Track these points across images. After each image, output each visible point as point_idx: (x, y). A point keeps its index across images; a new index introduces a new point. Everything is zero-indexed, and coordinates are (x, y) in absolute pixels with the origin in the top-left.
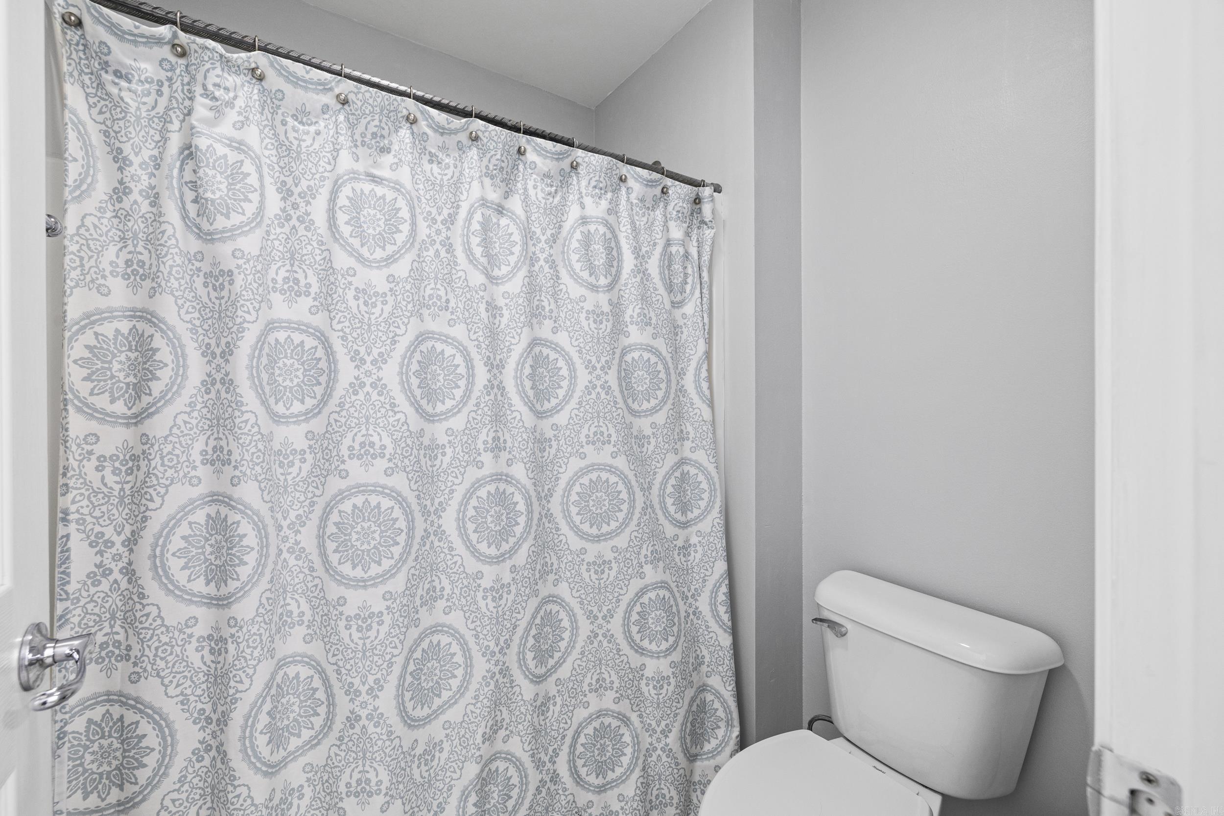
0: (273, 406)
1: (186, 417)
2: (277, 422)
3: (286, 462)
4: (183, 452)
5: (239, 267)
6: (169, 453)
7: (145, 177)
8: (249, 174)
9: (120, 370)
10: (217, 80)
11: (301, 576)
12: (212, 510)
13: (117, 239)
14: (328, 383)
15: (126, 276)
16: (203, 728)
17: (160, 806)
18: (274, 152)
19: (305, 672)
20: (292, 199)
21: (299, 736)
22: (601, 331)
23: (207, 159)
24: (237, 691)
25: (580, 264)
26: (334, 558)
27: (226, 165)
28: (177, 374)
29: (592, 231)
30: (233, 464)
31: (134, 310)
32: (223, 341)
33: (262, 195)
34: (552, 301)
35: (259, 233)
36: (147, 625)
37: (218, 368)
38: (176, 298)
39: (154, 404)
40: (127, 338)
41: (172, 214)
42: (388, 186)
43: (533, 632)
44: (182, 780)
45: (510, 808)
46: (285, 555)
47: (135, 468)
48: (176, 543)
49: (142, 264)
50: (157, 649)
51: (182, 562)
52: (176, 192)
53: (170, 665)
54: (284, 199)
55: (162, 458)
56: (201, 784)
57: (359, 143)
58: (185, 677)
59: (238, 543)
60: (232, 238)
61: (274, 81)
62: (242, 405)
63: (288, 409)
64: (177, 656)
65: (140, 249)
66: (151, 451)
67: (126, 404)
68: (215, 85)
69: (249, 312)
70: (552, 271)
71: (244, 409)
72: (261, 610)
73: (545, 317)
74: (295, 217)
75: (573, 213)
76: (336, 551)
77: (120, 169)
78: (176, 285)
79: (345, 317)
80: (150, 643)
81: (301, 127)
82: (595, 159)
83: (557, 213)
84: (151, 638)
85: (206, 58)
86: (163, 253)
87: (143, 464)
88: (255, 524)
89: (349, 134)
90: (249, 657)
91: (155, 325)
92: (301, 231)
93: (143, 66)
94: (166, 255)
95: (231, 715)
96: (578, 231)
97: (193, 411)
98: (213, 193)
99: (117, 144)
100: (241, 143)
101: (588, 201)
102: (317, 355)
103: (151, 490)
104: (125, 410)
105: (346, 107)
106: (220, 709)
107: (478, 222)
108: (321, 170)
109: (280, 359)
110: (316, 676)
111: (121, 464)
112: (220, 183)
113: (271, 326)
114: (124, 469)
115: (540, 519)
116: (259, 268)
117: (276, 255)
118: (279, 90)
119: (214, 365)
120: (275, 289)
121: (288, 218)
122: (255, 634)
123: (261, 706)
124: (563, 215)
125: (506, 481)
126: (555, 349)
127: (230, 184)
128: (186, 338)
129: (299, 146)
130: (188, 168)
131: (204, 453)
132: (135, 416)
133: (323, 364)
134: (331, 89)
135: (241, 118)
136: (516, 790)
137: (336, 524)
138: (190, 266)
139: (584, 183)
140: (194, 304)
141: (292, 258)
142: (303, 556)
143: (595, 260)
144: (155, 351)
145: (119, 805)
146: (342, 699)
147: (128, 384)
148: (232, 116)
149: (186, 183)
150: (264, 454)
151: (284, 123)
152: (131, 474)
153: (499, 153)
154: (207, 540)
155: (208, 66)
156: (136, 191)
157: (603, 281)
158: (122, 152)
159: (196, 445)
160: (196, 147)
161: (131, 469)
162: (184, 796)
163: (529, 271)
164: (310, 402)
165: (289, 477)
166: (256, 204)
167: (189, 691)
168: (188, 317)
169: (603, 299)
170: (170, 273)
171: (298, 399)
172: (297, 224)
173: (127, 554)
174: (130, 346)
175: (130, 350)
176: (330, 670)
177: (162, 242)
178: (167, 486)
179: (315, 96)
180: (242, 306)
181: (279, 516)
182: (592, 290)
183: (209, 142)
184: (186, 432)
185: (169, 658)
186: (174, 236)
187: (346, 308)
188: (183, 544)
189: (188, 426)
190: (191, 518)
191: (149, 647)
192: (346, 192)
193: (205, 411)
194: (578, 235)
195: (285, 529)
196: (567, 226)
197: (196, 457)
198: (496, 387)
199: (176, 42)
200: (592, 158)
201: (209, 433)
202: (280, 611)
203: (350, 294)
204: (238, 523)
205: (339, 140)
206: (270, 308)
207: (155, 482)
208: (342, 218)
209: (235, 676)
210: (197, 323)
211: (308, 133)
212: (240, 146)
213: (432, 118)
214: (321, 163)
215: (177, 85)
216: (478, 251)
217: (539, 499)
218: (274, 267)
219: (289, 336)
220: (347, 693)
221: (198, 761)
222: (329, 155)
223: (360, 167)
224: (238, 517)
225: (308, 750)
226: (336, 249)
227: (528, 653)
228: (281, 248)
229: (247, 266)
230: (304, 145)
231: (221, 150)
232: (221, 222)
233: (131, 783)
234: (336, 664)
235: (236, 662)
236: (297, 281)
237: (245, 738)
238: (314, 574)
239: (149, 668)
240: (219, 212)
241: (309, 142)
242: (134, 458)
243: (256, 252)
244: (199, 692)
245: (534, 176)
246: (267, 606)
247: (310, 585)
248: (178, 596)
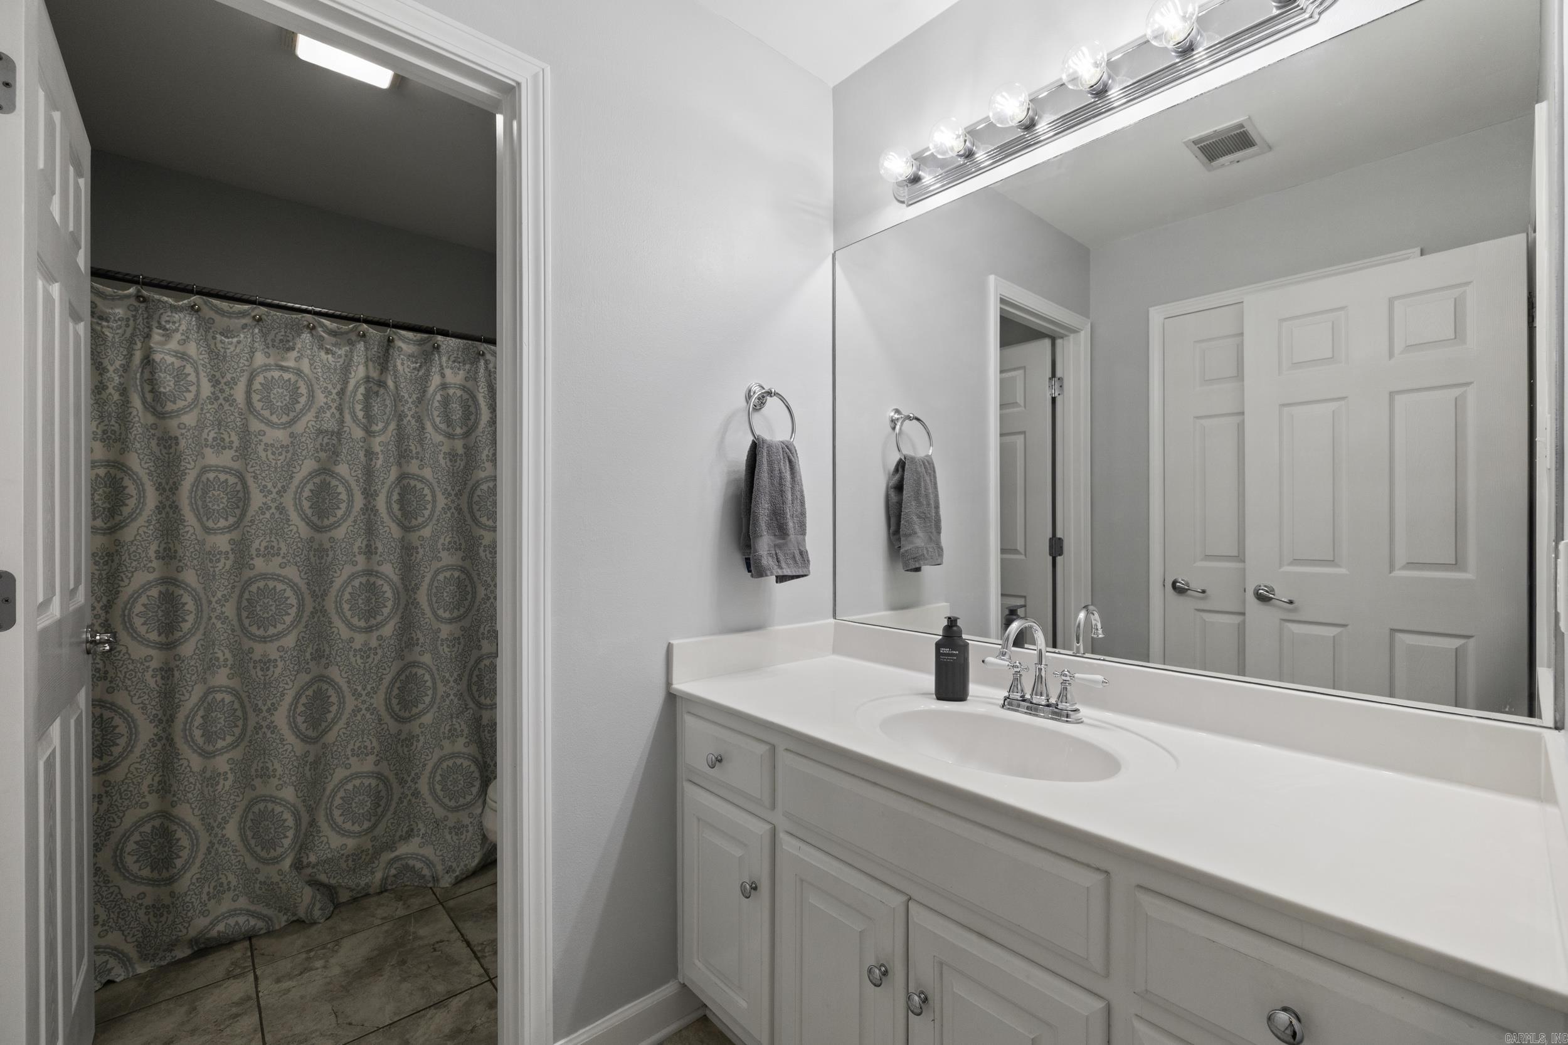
0: (206, 523)
1: (145, 529)
2: (208, 533)
3: (214, 559)
4: (143, 551)
5: (182, 434)
6: (134, 551)
7: (117, 378)
8: (189, 374)
9: (99, 500)
10: (168, 319)
11: (225, 635)
12: (163, 588)
13: (97, 417)
14: (243, 507)
15: (102, 440)
16: (156, 726)
17: (127, 771)
18: (206, 356)
19: (228, 698)
20: (220, 386)
21: (224, 739)
22: (455, 468)
23: (161, 367)
24: (180, 701)
25: (439, 419)
26: (246, 622)
27: (173, 369)
28: (139, 502)
29: (451, 394)
30: (178, 558)
31: (108, 461)
32: (171, 481)
33: (198, 386)
34: (418, 445)
35: (196, 412)
36: (119, 658)
37: (168, 498)
38: (139, 454)
39: (124, 521)
40: (103, 479)
41: (136, 402)
42: (293, 372)
43: (398, 685)
44: (142, 757)
45: (379, 813)
46: (214, 620)
47: (110, 561)
48: (139, 608)
49: (113, 432)
50: (126, 673)
51: (142, 620)
52: (139, 388)
53: (134, 684)
54: (213, 386)
55: (129, 555)
56: (155, 761)
57: (270, 346)
58: (144, 693)
59: (182, 608)
60: (178, 416)
61: (207, 312)
62: (185, 521)
63: (216, 524)
64: (139, 678)
65: (113, 423)
66: (122, 550)
67: (103, 521)
68: (166, 321)
69: (189, 463)
70: (417, 424)
71: (186, 524)
72: (197, 651)
73: (412, 458)
74: (221, 398)
75: (436, 380)
76: (247, 617)
77: (101, 374)
78: (138, 446)
79: (256, 463)
80: (121, 669)
81: (227, 340)
82: (453, 342)
83: (422, 383)
84: (122, 665)
85: (161, 307)
86: (130, 426)
87: (116, 559)
88: (193, 596)
89: (263, 340)
90: (189, 680)
91: (125, 472)
92: (226, 407)
93: (117, 311)
94: (132, 428)
95: (177, 715)
96: (438, 394)
97: (149, 525)
98: (165, 388)
99: (99, 360)
100: (184, 354)
101: (448, 372)
102: (238, 488)
103: (122, 575)
104: (103, 525)
105: (260, 323)
106: (169, 713)
107: (362, 394)
108: (241, 365)
109: (210, 491)
110: (236, 701)
111: (100, 558)
112: (170, 381)
113: (205, 469)
114: (102, 561)
115: (407, 605)
116: (196, 434)
117: (208, 423)
118: (210, 318)
119: (164, 496)
120: (206, 445)
121: (217, 399)
122: (193, 666)
123: (197, 711)
124: (427, 382)
125: (376, 576)
126: (421, 481)
127: (176, 381)
128: (145, 479)
129: (225, 352)
130: (147, 372)
131: (157, 552)
132: (109, 528)
133: (241, 495)
134: (249, 314)
135: (184, 337)
136: (384, 800)
137: (247, 600)
138: (148, 433)
139: (444, 359)
140: (151, 457)
141: (219, 424)
142: (227, 621)
143: (452, 415)
144: (125, 488)
145: (99, 769)
146: (252, 716)
147: (104, 509)
148: (178, 336)
149: (145, 381)
150: (199, 553)
151: (214, 338)
152: (107, 564)
153: (376, 347)
154: (159, 607)
155: (162, 311)
156: (111, 387)
157: (458, 431)
158: (102, 364)
159: (152, 547)
160: (153, 360)
161: (107, 561)
162: (143, 767)
163: (398, 425)
164: (231, 520)
165: (217, 569)
166: (194, 393)
167: (147, 702)
168: (146, 466)
169: (459, 445)
170: (135, 439)
171: (223, 518)
172: (223, 402)
173: (104, 614)
174: (106, 484)
175: (106, 486)
176: (244, 695)
177: (129, 419)
178: (133, 572)
179: (236, 321)
180: (185, 459)
181: (210, 594)
182: (449, 438)
183: (162, 356)
184: (145, 538)
185: (134, 679)
186: (137, 415)
187: (258, 457)
188: (143, 609)
189: (147, 535)
190: (149, 593)
191: (121, 671)
192: (260, 379)
193: (157, 525)
194: (438, 397)
195: (214, 603)
196: (431, 390)
197: (152, 554)
198: (369, 509)
199: (140, 294)
200: (450, 342)
201: (161, 539)
202: (210, 656)
203: (261, 448)
204: (182, 595)
205: (255, 346)
206: (203, 458)
207: (125, 570)
208: (255, 397)
209: (179, 691)
210: (152, 469)
211: (231, 343)
212: (183, 356)
213: (326, 327)
214: (242, 361)
215: (140, 320)
216: (360, 414)
217: (407, 590)
218: (206, 431)
219: (217, 476)
220: (254, 711)
221: (154, 747)
222: (247, 355)
223: (271, 361)
224: (182, 592)
225: (231, 750)
226: (251, 418)
227: (394, 700)
228: (211, 418)
229: (188, 434)
230: (228, 351)
231: (170, 359)
232: (170, 407)
233: (108, 755)
234: (248, 692)
235: (180, 682)
236: (223, 440)
237: (186, 730)
238: (235, 633)
239: (120, 684)
240: (169, 400)
241: (232, 349)
242: (109, 555)
243: (194, 424)
244: (154, 703)
245: (402, 357)
246: (201, 649)
247: (232, 641)
248: (139, 641)
